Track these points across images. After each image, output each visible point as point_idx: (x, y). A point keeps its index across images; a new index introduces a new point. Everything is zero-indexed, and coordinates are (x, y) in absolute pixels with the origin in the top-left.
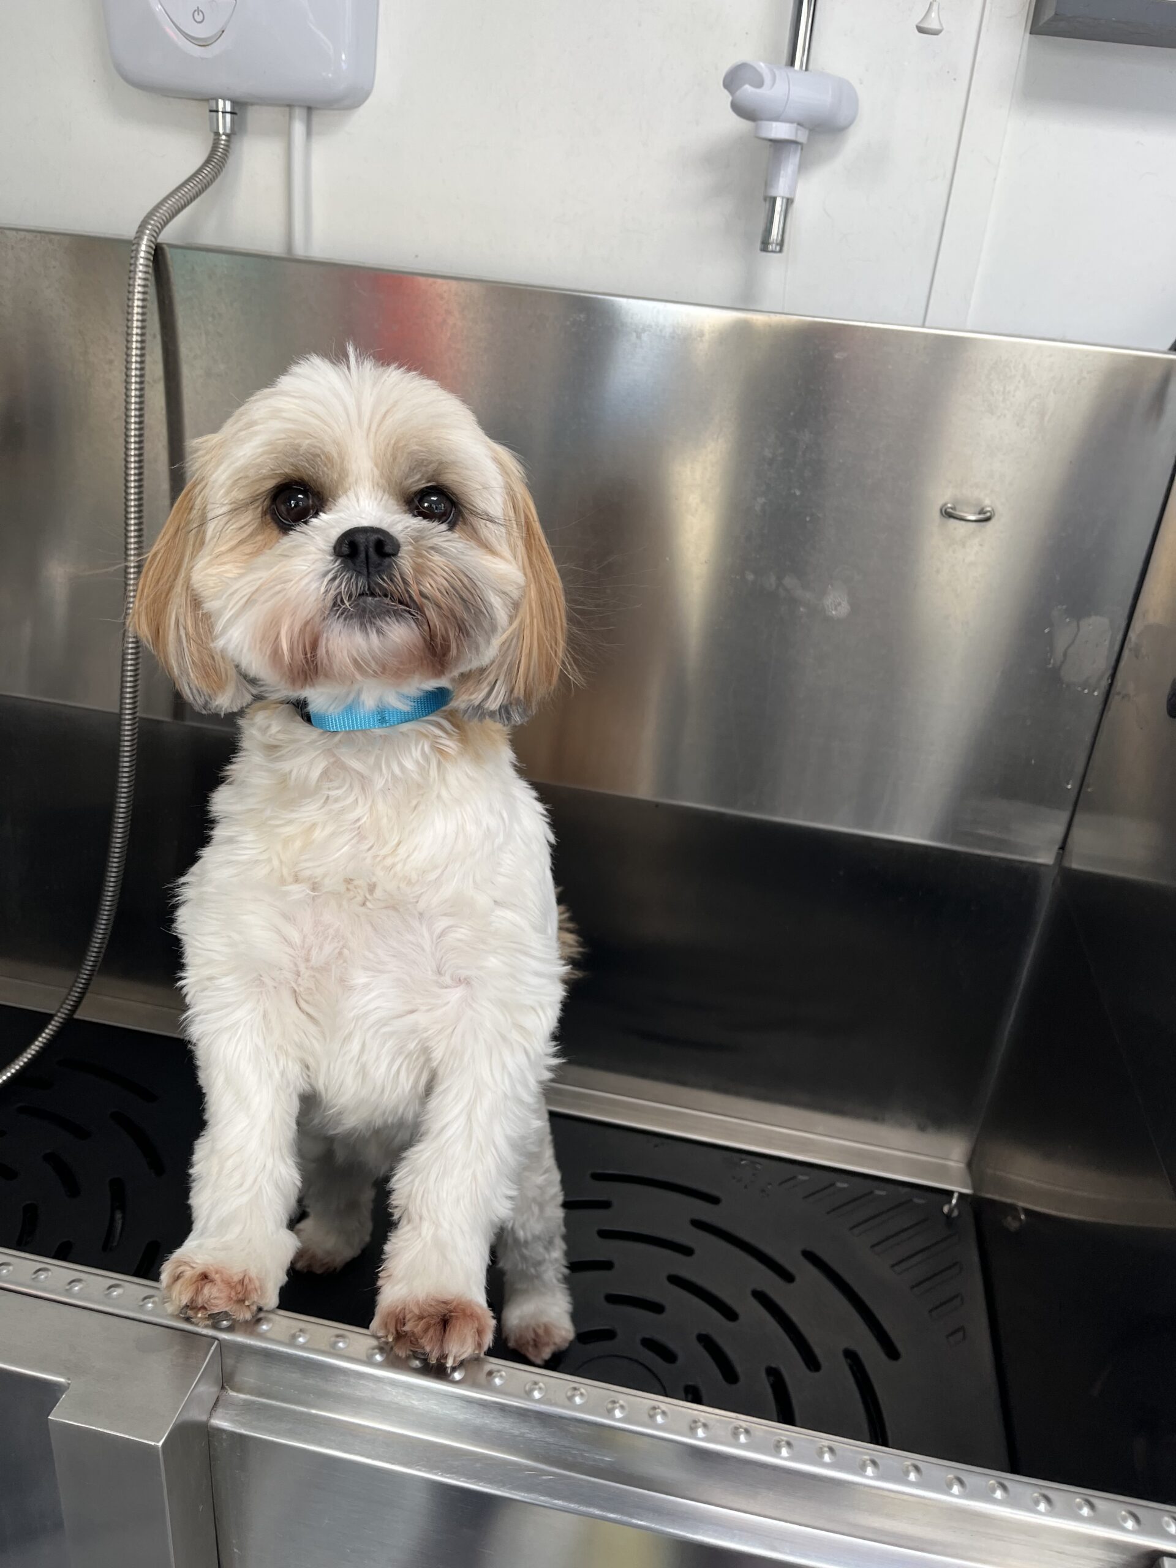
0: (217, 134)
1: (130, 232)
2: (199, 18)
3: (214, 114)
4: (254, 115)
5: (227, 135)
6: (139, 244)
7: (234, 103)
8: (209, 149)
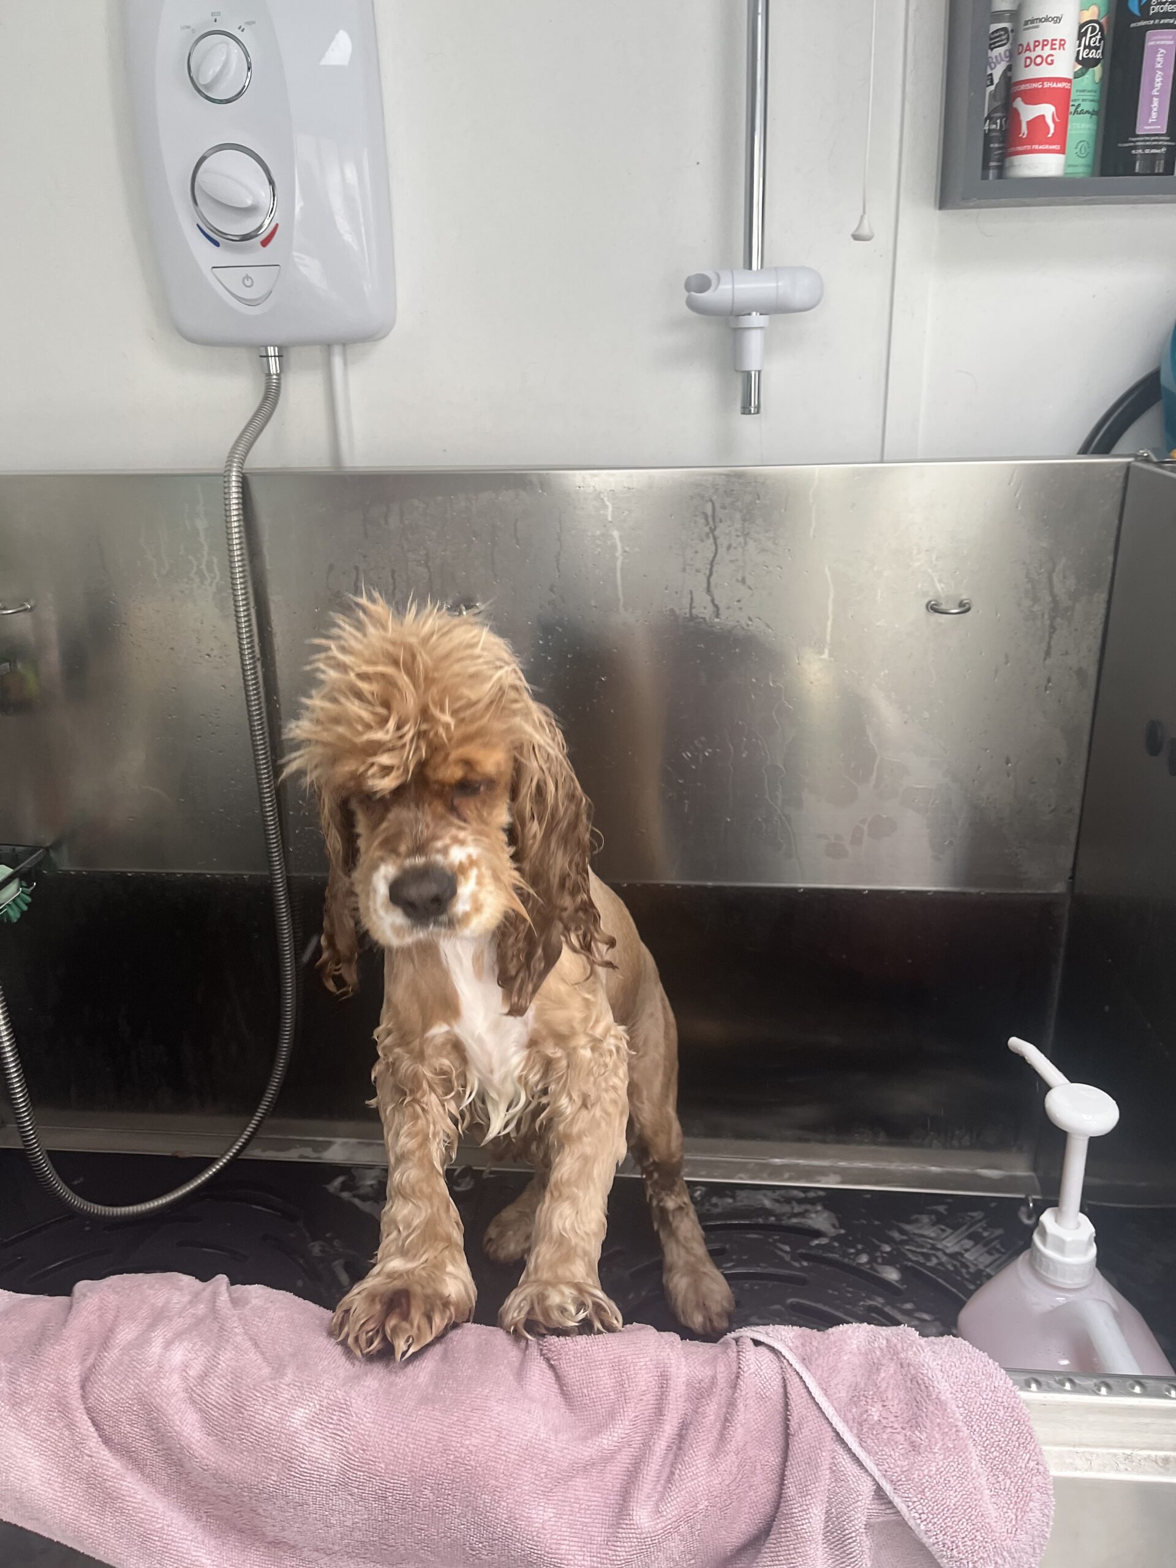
0: (269, 375)
1: (218, 466)
2: (248, 283)
3: (265, 359)
4: (293, 355)
5: (277, 375)
6: (229, 476)
7: (280, 348)
8: (263, 388)
